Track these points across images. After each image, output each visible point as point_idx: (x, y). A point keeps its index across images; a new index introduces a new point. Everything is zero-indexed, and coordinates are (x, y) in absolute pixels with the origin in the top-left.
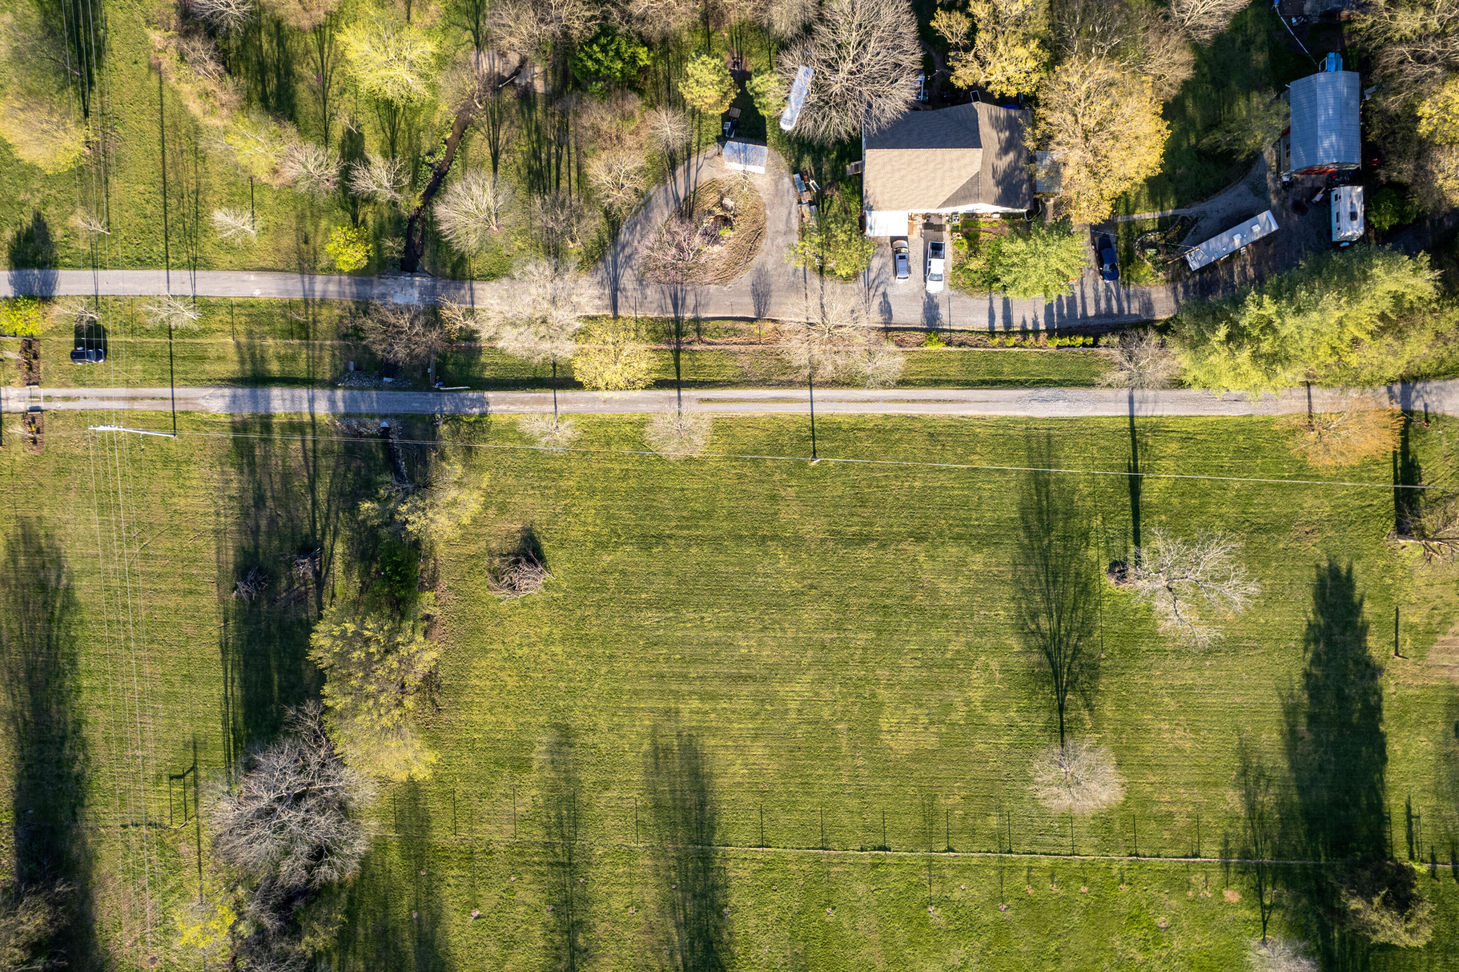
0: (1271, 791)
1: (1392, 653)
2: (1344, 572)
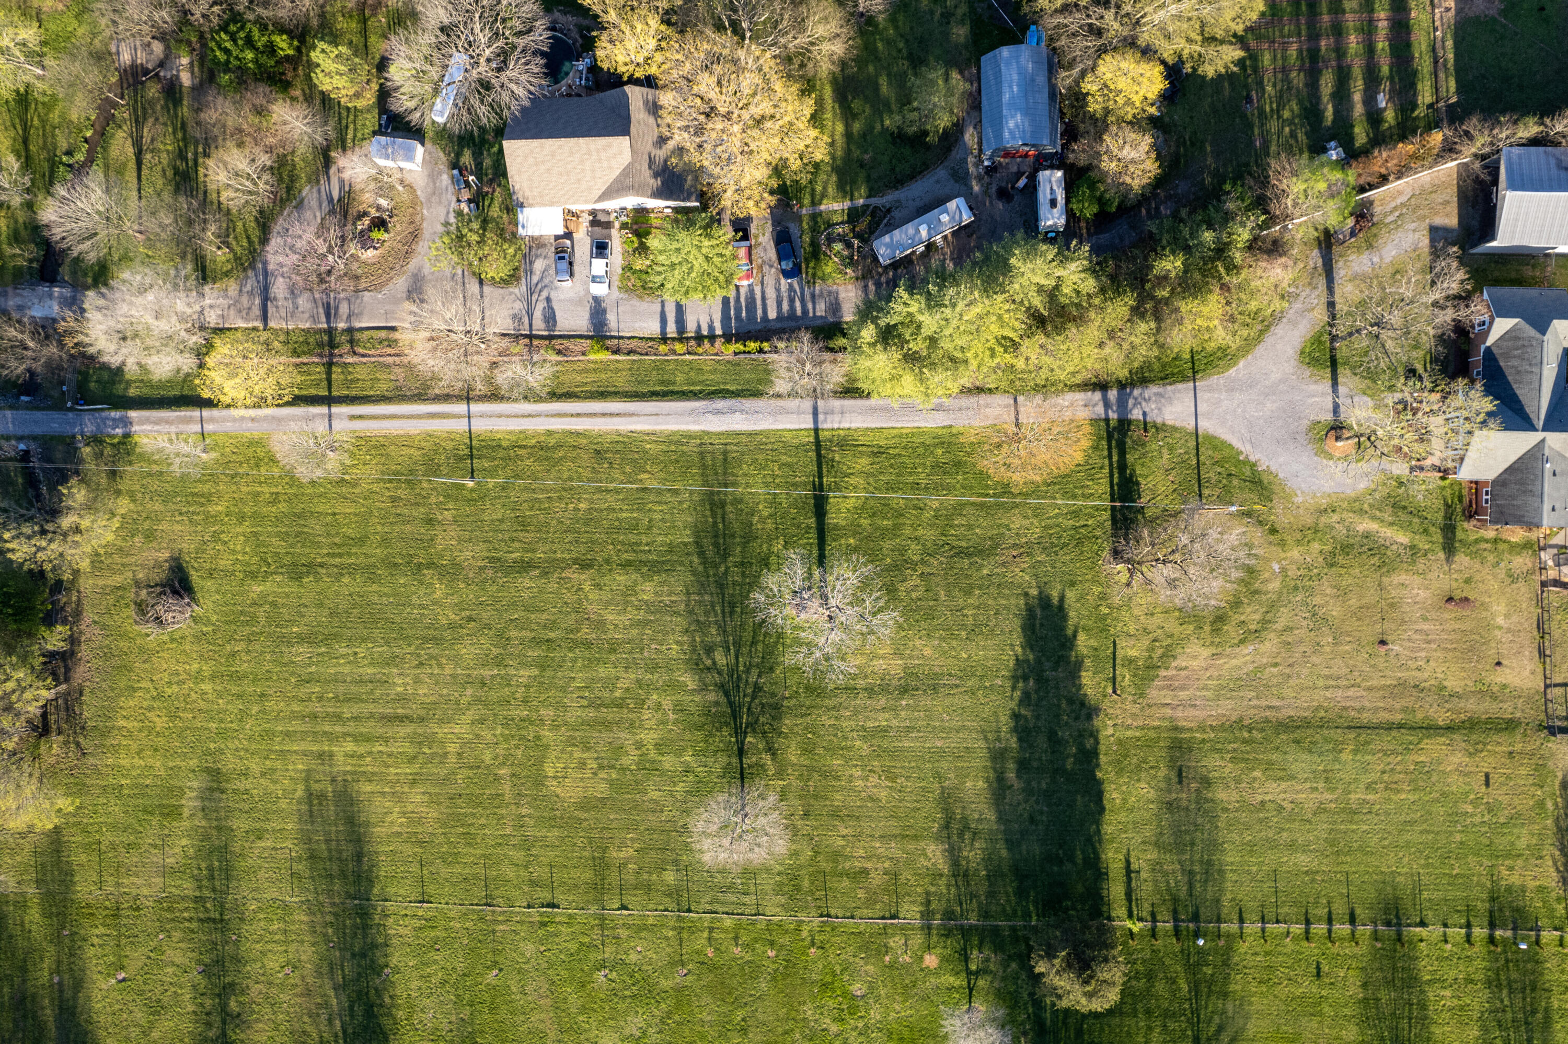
0: (977, 845)
1: (1110, 690)
2: (1055, 601)
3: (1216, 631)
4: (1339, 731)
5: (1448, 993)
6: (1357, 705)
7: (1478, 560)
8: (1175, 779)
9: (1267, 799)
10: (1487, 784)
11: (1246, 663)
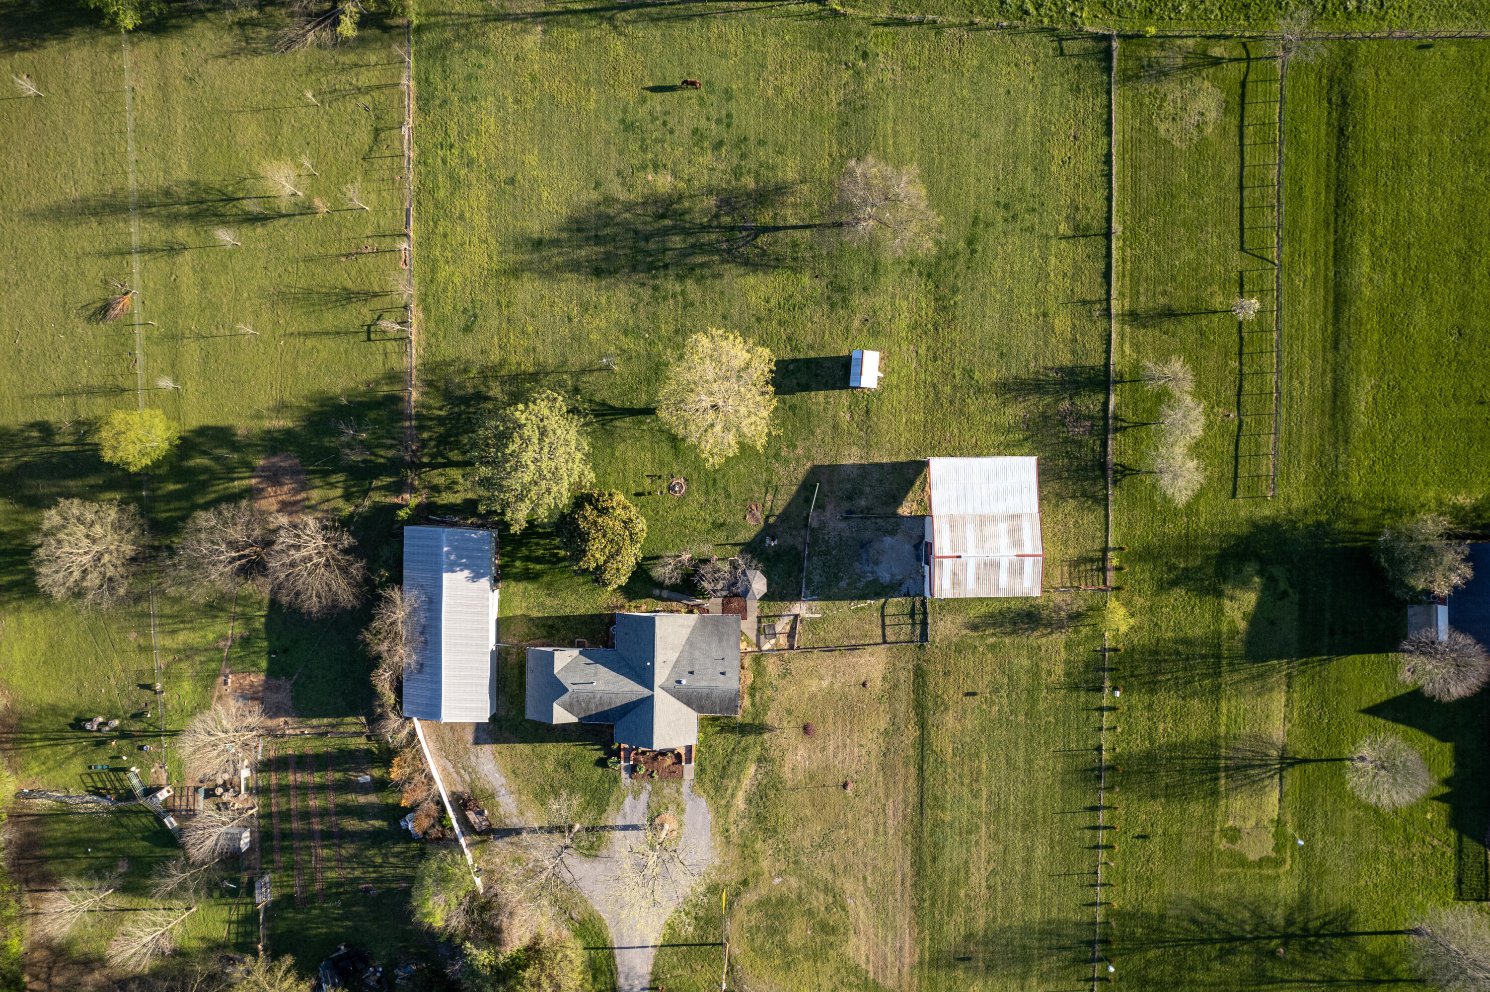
3: (834, 930)
4: (925, 823)
5: (1161, 726)
6: (901, 807)
7: (771, 705)
8: (967, 963)
9: (984, 884)
10: (974, 694)
11: (863, 905)
